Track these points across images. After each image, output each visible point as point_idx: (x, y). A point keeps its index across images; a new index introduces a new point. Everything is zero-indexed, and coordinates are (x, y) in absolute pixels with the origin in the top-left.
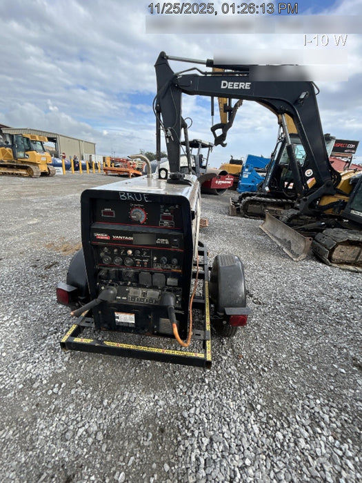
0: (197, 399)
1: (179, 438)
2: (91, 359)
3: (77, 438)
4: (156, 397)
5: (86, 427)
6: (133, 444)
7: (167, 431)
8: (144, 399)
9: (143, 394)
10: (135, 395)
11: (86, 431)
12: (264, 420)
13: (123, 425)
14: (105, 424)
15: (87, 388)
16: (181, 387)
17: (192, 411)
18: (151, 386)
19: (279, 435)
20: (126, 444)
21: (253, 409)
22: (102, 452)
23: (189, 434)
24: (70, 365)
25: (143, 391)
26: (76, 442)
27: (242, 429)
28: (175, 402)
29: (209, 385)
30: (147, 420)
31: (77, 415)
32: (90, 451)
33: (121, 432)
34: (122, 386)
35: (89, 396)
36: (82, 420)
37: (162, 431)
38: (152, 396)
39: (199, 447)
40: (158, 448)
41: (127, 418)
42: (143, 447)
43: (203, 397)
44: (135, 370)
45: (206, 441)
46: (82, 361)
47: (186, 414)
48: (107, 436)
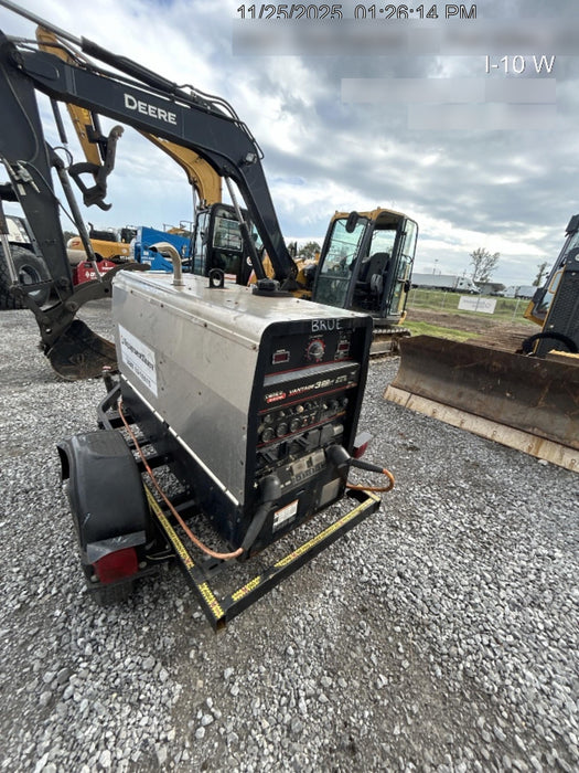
0: (357, 559)
1: (382, 600)
2: (202, 636)
3: (306, 716)
4: (328, 592)
5: (302, 694)
6: (359, 649)
7: (367, 606)
8: (317, 606)
9: (311, 603)
10: (306, 612)
11: (307, 697)
12: (409, 529)
13: (332, 646)
14: (315, 667)
15: (247, 667)
16: (335, 562)
17: (365, 571)
18: (310, 589)
19: (424, 530)
20: (354, 655)
21: (397, 528)
22: (346, 689)
23: (384, 589)
24: (179, 674)
25: (309, 601)
26: (312, 719)
27: (406, 547)
28: (346, 579)
29: (353, 539)
30: (344, 618)
31: (276, 701)
32: (335, 704)
33: (337, 653)
34: (285, 619)
35: (263, 669)
36: (289, 698)
37: (364, 610)
38: (321, 596)
39: (400, 589)
40: (377, 625)
41: (327, 637)
42: (368, 639)
43: (359, 553)
44: (278, 590)
45: (398, 580)
46: (193, 652)
47: (365, 578)
48: (333, 673)
